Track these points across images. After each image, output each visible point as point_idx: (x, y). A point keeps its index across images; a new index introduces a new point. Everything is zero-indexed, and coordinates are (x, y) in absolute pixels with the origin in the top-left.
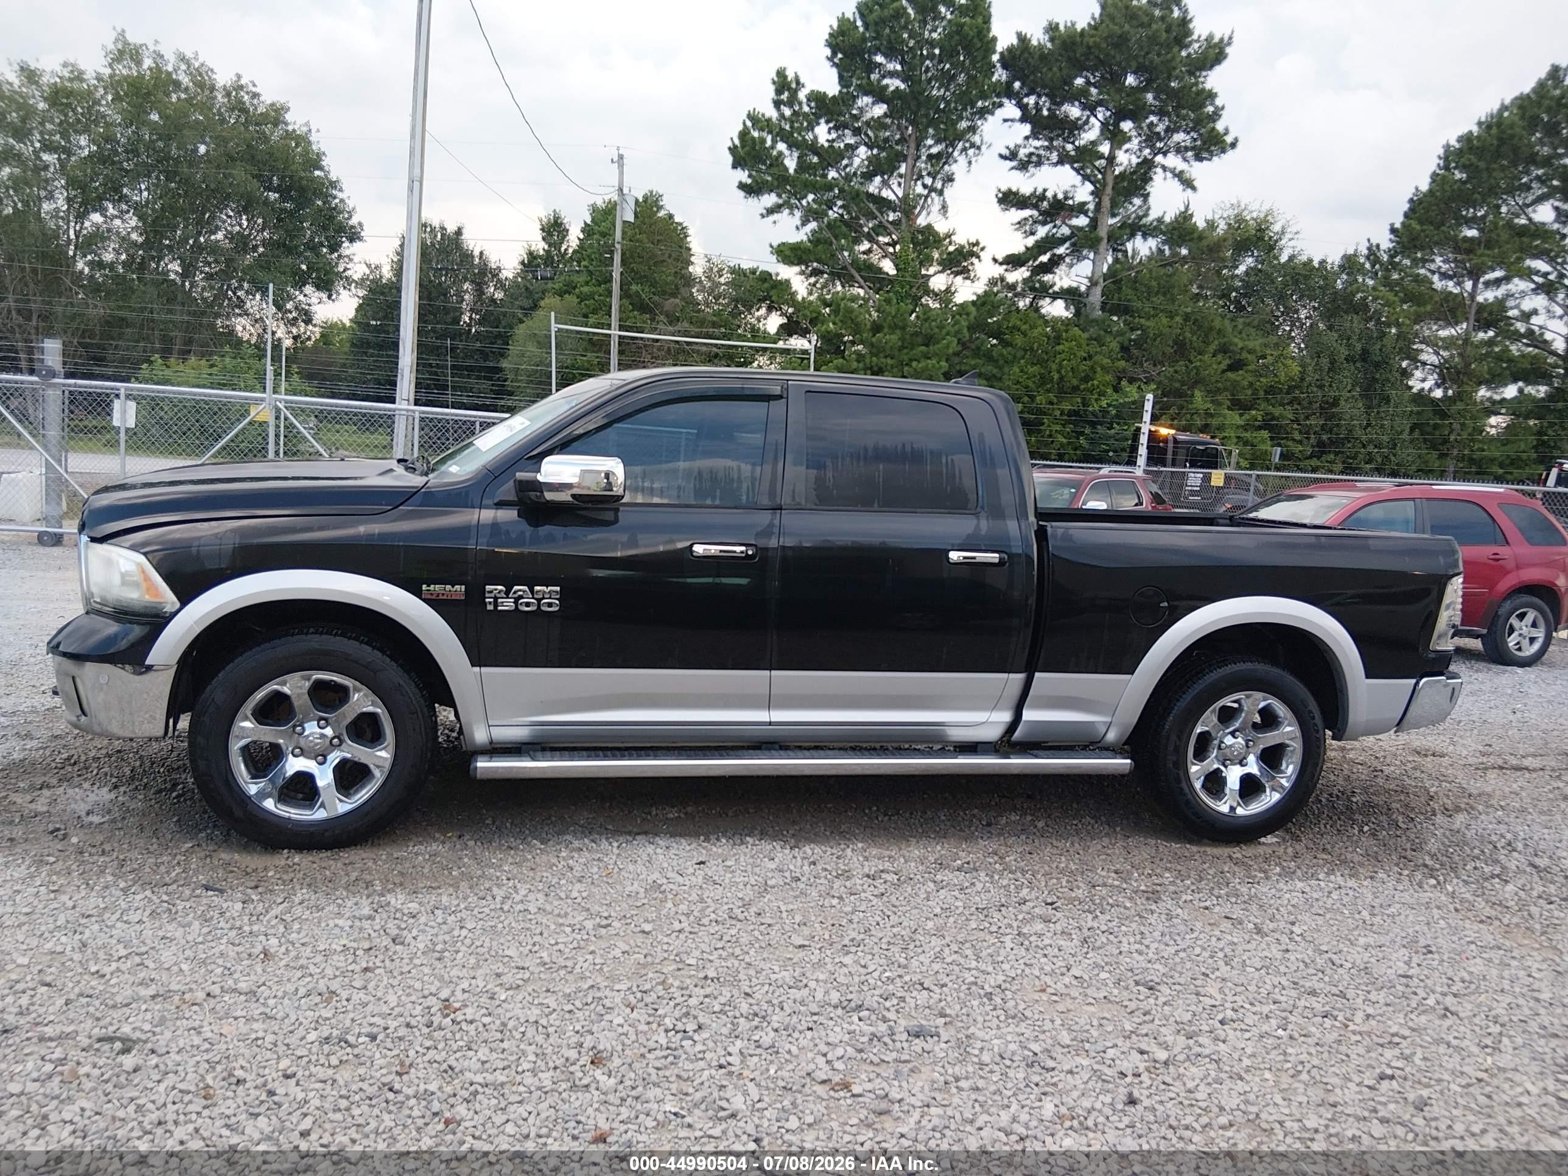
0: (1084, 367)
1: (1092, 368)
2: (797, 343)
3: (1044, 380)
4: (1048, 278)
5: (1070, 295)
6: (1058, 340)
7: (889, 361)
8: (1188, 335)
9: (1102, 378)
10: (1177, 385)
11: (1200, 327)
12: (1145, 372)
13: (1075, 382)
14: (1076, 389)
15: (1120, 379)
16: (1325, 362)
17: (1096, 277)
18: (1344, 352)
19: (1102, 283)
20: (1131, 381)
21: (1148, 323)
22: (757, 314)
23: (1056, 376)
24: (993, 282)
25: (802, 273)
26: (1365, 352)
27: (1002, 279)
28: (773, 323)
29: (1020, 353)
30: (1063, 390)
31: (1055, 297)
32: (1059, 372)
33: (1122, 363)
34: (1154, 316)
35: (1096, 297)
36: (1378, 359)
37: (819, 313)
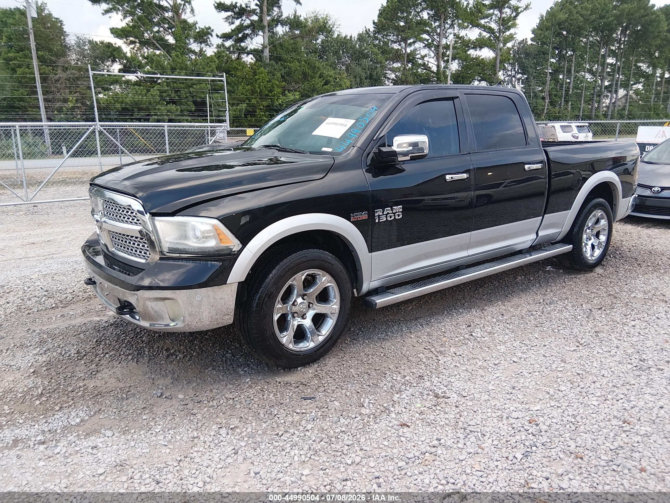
0: (269, 85)
1: (272, 86)
2: (132, 77)
3: (253, 92)
4: (243, 44)
5: (256, 52)
6: (255, 74)
7: (182, 86)
8: (307, 70)
9: (277, 90)
10: (306, 92)
11: (311, 66)
12: (293, 87)
13: (267, 92)
14: (267, 95)
15: (285, 90)
16: (358, 79)
17: (266, 44)
18: (364, 75)
19: (268, 47)
20: (289, 91)
21: (291, 65)
22: (107, 64)
23: (259, 90)
24: (218, 46)
25: (125, 42)
26: (371, 75)
27: (223, 45)
28: (116, 68)
29: (241, 80)
30: (263, 97)
31: (248, 54)
32: (259, 88)
33: (284, 83)
34: (293, 62)
35: (267, 53)
36: (376, 78)
37: (141, 63)
